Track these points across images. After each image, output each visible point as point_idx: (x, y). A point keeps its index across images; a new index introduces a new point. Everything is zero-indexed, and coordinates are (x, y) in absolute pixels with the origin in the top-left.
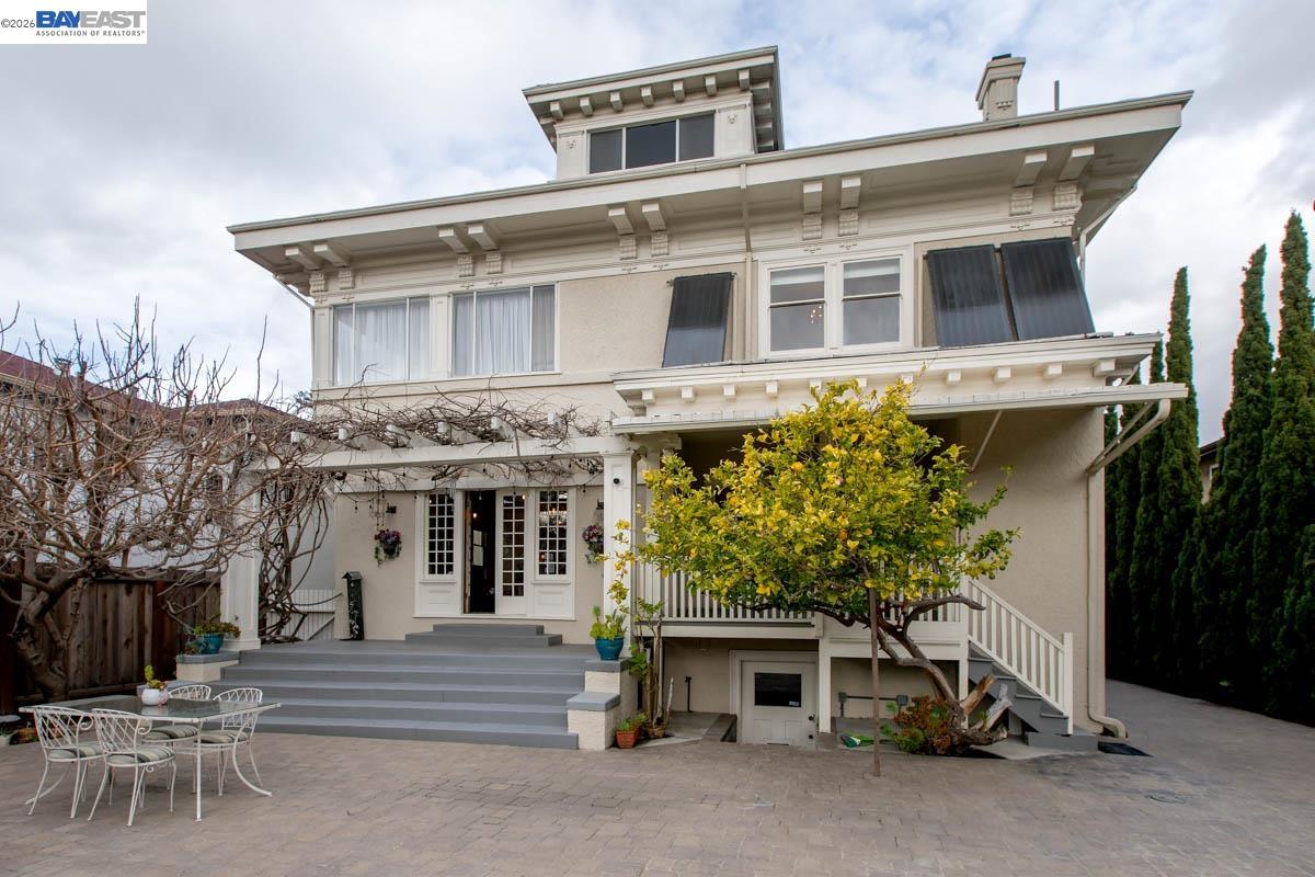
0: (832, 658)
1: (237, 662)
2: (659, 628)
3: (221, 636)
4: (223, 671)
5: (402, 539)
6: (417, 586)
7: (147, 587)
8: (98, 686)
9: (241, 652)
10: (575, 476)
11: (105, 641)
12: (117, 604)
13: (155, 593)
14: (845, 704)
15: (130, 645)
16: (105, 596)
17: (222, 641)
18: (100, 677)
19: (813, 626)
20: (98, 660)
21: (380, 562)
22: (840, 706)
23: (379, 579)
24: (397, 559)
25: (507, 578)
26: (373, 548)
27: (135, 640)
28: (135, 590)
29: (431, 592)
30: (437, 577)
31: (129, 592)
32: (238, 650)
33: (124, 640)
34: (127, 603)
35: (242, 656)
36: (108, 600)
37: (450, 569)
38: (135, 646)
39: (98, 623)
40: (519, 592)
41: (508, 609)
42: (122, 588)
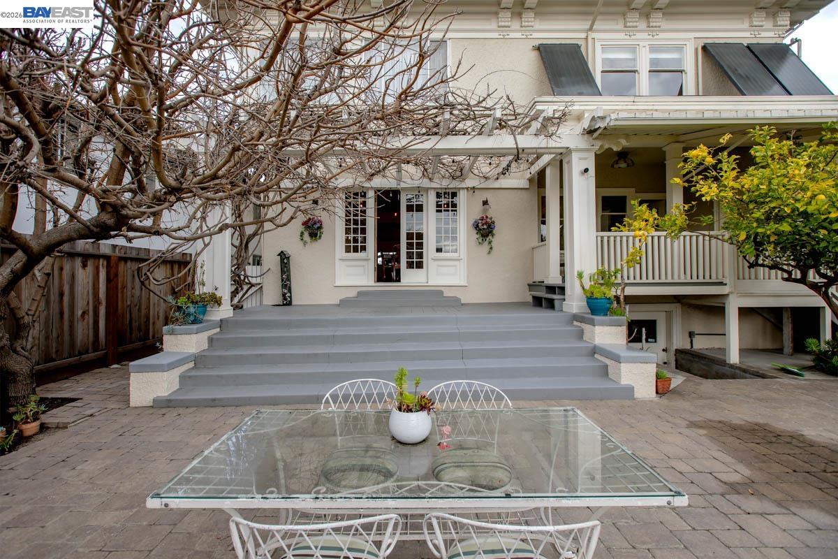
0: (739, 308)
1: (218, 330)
2: (623, 289)
3: (205, 306)
4: (211, 340)
5: (323, 226)
6: (337, 261)
7: (101, 261)
8: (55, 360)
9: (221, 320)
10: (466, 181)
11: (62, 313)
12: (73, 277)
13: (109, 267)
14: (693, 339)
15: (86, 316)
16: (61, 269)
17: (206, 311)
18: (57, 352)
19: (726, 284)
20: (55, 334)
21: (305, 243)
22: (690, 341)
23: (305, 257)
24: (319, 241)
25: (409, 255)
26: (300, 231)
27: (91, 313)
28: (90, 263)
29: (348, 266)
30: (352, 255)
31: (84, 266)
32: (219, 319)
33: (80, 313)
34: (83, 276)
35: (222, 323)
36: (65, 272)
37: (364, 248)
38: (90, 318)
39: (54, 297)
40: (420, 265)
41: (410, 278)
42: (78, 261)
